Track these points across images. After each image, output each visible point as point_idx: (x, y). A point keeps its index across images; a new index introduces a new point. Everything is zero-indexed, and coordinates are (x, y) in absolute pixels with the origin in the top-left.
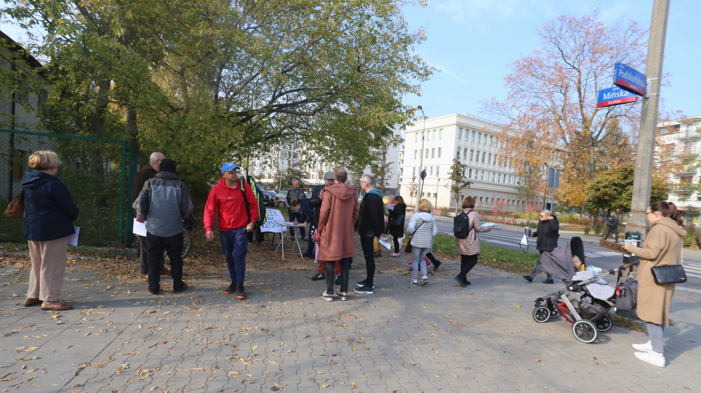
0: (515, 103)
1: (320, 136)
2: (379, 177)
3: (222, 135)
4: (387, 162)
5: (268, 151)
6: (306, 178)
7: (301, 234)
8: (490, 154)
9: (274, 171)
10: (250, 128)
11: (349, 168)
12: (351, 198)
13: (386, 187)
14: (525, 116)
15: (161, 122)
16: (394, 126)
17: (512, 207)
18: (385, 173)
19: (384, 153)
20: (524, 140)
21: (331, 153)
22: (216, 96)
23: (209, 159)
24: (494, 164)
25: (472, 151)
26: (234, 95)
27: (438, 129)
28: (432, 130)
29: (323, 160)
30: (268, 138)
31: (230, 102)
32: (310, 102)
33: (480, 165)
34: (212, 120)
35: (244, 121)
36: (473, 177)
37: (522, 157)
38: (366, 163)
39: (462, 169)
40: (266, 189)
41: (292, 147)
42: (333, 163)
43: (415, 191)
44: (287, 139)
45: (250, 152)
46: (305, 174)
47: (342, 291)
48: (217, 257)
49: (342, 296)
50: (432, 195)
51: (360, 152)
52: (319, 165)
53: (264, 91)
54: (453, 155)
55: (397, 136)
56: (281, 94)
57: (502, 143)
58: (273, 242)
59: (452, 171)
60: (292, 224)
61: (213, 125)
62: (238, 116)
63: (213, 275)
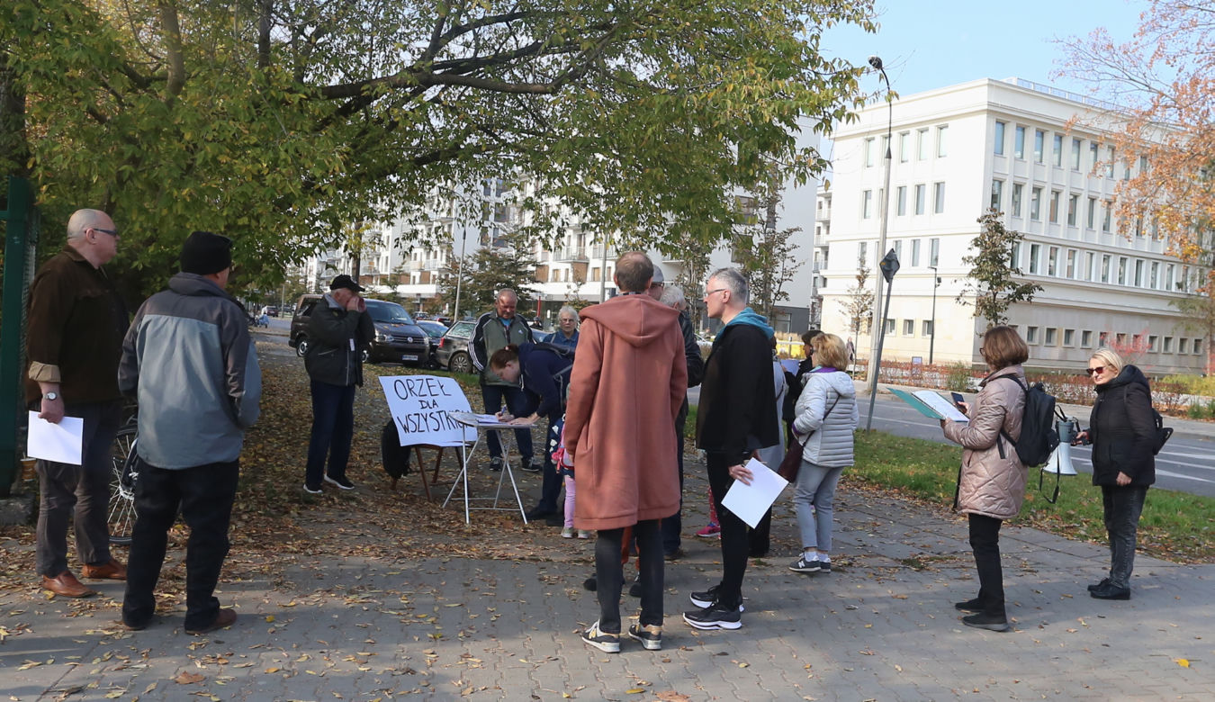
0: (1162, 46)
1: (578, 154)
2: (758, 275)
3: (283, 155)
4: (780, 227)
5: (421, 200)
6: (534, 281)
7: (521, 452)
8: (1093, 200)
9: (438, 262)
10: (364, 132)
11: (664, 249)
12: (661, 337)
13: (777, 303)
14: (1195, 82)
15: (101, 120)
16: (798, 121)
17: (1163, 360)
18: (774, 263)
19: (771, 203)
20: (1193, 156)
21: (607, 203)
22: (265, 39)
23: (244, 226)
24: (1106, 228)
25: (1037, 190)
26: (318, 34)
27: (932, 128)
28: (913, 131)
29: (585, 227)
30: (420, 162)
31: (305, 54)
32: (546, 52)
33: (1061, 232)
34: (253, 110)
35: (346, 111)
36: (1042, 270)
37: (1191, 207)
38: (715, 232)
39: (1009, 246)
40: (413, 316)
41: (493, 186)
42: (617, 235)
43: (866, 314)
44: (477, 165)
45: (364, 205)
46: (530, 268)
47: (644, 621)
48: (268, 522)
49: (647, 635)
50: (918, 327)
51: (696, 202)
52: (574, 241)
53: (406, 23)
54: (979, 206)
55: (808, 151)
56: (458, 30)
57: (1128, 163)
58: (436, 476)
59: (977, 252)
60: (493, 420)
61: (255, 126)
62: (330, 97)
63: (255, 576)
